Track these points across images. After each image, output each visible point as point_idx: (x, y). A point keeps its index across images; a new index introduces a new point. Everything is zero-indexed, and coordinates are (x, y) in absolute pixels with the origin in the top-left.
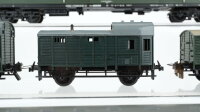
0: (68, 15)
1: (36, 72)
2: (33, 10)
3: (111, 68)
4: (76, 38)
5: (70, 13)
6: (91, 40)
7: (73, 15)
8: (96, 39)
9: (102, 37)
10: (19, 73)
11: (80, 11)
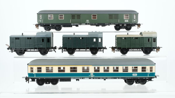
0: (72, 27)
1: (61, 50)
2: (58, 26)
3: (88, 48)
4: (76, 38)
5: (73, 26)
6: (81, 38)
7: (74, 27)
8: (82, 38)
9: (85, 38)
10: (55, 50)
11: (77, 26)
